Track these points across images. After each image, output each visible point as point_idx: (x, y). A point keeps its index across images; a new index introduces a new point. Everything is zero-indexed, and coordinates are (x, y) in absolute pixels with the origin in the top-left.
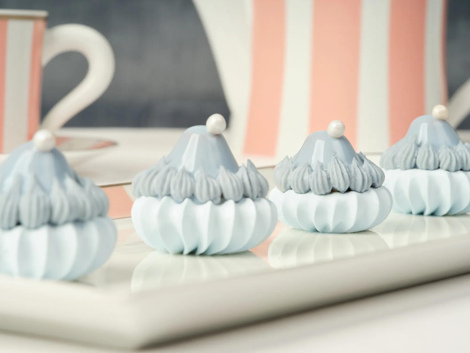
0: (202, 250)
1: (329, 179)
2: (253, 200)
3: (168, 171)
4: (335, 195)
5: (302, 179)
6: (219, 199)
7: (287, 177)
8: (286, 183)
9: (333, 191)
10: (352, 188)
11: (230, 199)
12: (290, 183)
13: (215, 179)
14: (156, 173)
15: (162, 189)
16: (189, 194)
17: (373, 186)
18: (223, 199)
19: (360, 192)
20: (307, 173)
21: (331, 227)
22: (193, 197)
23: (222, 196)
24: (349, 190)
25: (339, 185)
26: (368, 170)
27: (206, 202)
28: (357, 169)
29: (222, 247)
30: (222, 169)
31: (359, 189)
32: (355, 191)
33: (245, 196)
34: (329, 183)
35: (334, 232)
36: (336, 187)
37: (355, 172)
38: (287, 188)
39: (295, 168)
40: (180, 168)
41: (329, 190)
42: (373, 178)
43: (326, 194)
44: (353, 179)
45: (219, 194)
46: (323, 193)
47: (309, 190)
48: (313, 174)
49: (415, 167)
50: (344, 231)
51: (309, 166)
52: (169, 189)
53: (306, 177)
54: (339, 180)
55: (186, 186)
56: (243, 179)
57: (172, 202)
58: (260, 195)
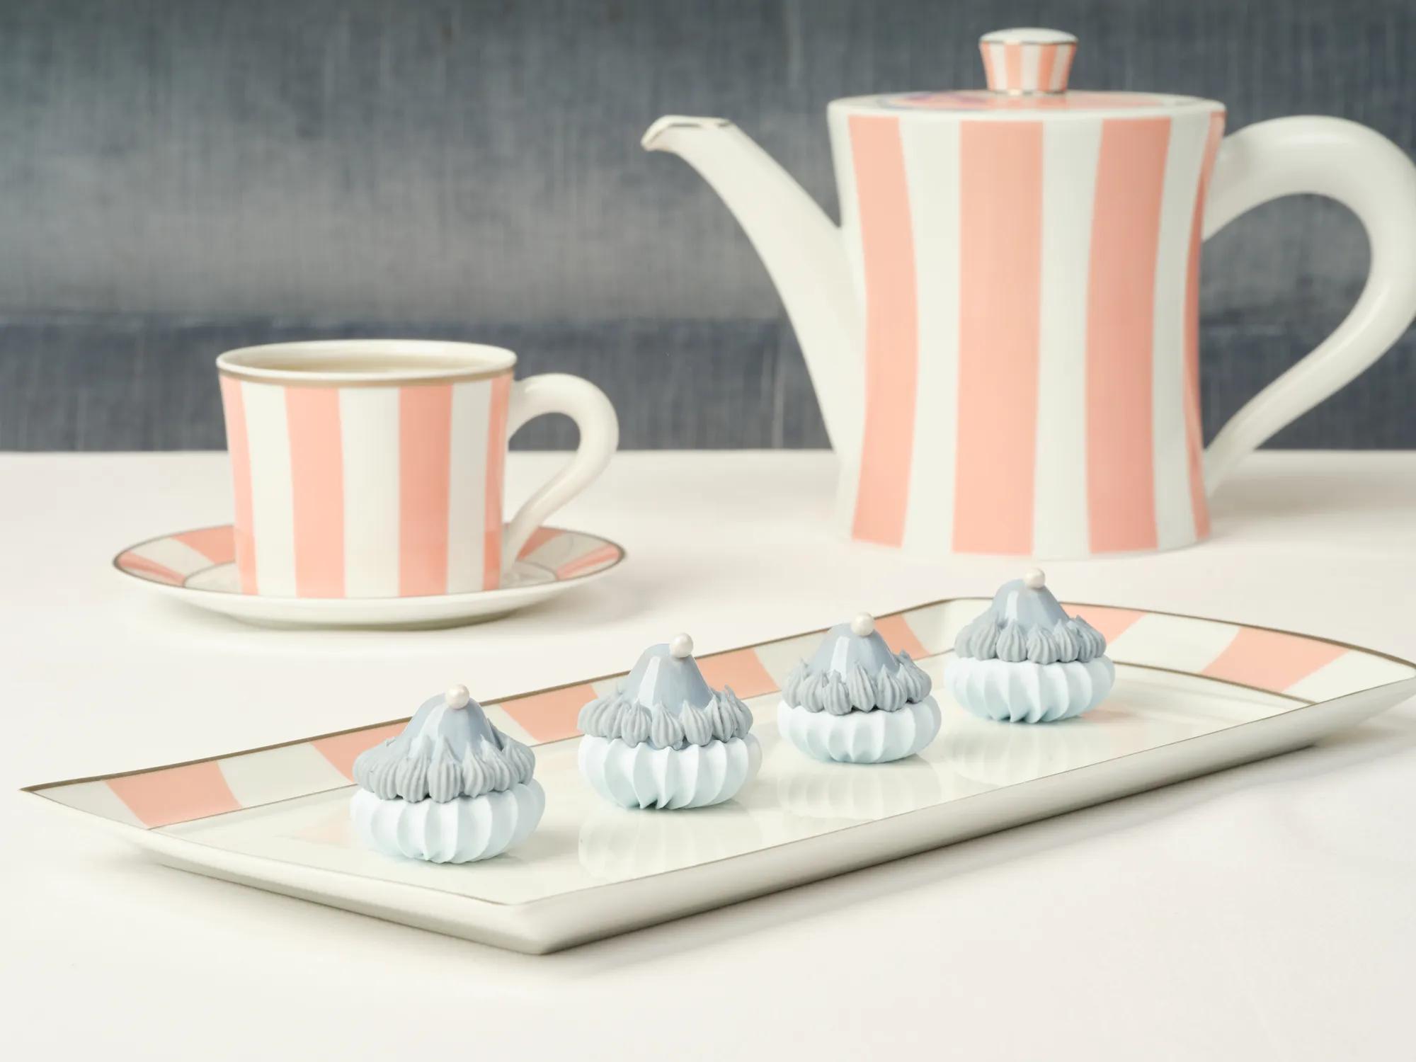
0: (662, 804)
1: (847, 695)
2: (724, 742)
3: (620, 705)
4: (856, 715)
5: (814, 694)
6: (681, 743)
7: (796, 687)
8: (794, 697)
9: (854, 709)
10: (879, 705)
11: (694, 743)
12: (799, 698)
13: (676, 716)
14: (606, 707)
15: (611, 730)
16: (643, 737)
17: (910, 701)
18: (686, 742)
19: (891, 711)
20: (820, 686)
21: (853, 757)
22: (648, 740)
23: (685, 739)
24: (875, 708)
25: (861, 703)
26: (904, 682)
27: (664, 747)
28: (887, 681)
29: (686, 802)
30: (685, 705)
31: (888, 708)
32: (883, 709)
33: (715, 737)
34: (848, 701)
35: (858, 763)
36: (857, 705)
37: (883, 685)
38: (795, 703)
39: (808, 675)
40: (634, 702)
41: (848, 709)
42: (908, 690)
43: (845, 714)
44: (880, 695)
45: (681, 737)
46: (841, 713)
47: (822, 709)
48: (829, 686)
49: (996, 656)
50: (872, 761)
51: (825, 675)
52: (619, 729)
53: (819, 691)
54: (860, 696)
55: (640, 728)
56: (713, 716)
57: (623, 745)
58: (735, 734)
